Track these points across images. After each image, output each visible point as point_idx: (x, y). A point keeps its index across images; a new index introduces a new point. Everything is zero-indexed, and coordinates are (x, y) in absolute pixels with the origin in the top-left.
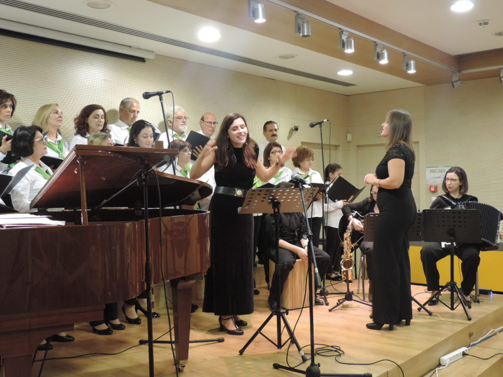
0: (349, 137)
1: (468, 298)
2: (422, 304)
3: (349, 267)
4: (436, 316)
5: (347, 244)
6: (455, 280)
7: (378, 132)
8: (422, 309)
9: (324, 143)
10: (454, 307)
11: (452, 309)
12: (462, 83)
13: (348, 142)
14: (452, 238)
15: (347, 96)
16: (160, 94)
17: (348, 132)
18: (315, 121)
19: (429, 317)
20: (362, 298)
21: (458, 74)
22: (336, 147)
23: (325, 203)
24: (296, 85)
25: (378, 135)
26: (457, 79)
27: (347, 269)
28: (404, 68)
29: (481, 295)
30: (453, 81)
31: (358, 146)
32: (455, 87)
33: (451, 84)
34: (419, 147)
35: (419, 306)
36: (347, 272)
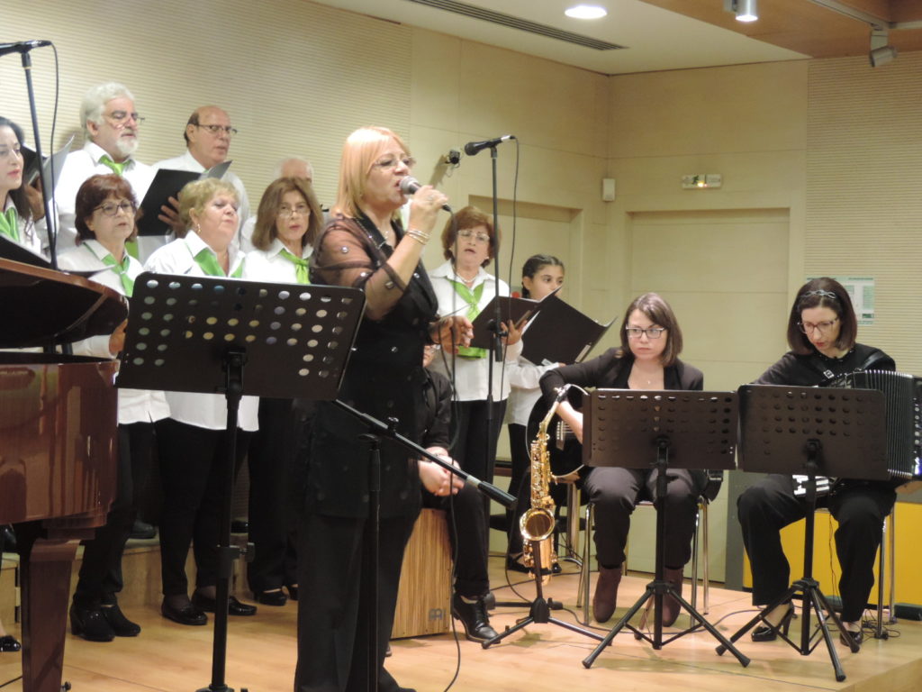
0: (609, 188)
1: (857, 627)
2: (728, 636)
3: (541, 534)
4: (760, 668)
5: (540, 470)
6: (815, 575)
7: (684, 178)
8: (727, 652)
9: (499, 196)
10: (810, 648)
11: (805, 650)
12: (895, 56)
13: (607, 202)
14: (811, 464)
15: (608, 75)
16: (23, 49)
17: (607, 176)
18: (479, 139)
19: (740, 670)
20: (582, 620)
21: (886, 31)
22: (573, 213)
23: (497, 360)
24: (461, 40)
25: (684, 186)
26: (884, 44)
27: (537, 538)
28: (728, 7)
29: (899, 620)
30: (873, 48)
31: (633, 215)
32: (877, 63)
33: (867, 57)
34: (788, 222)
35: (718, 644)
36: (536, 544)
